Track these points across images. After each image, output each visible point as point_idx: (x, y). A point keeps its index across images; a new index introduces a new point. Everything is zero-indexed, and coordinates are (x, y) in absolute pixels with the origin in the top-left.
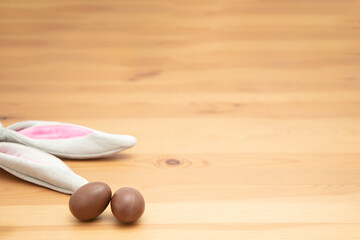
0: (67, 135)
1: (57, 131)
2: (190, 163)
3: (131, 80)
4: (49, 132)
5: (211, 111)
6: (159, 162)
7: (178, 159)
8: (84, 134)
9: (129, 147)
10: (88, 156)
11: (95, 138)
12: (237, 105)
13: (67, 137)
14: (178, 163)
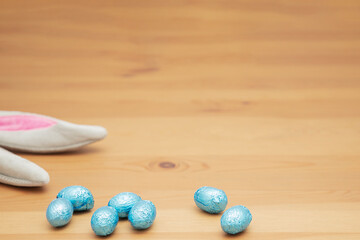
0: (28, 126)
1: (18, 122)
2: (188, 166)
3: (126, 76)
4: (9, 123)
5: (215, 109)
6: (151, 165)
7: (173, 162)
8: (47, 125)
9: (98, 140)
10: (52, 149)
11: (60, 130)
12: (246, 103)
13: (28, 128)
14: (173, 166)
